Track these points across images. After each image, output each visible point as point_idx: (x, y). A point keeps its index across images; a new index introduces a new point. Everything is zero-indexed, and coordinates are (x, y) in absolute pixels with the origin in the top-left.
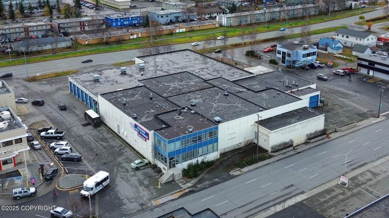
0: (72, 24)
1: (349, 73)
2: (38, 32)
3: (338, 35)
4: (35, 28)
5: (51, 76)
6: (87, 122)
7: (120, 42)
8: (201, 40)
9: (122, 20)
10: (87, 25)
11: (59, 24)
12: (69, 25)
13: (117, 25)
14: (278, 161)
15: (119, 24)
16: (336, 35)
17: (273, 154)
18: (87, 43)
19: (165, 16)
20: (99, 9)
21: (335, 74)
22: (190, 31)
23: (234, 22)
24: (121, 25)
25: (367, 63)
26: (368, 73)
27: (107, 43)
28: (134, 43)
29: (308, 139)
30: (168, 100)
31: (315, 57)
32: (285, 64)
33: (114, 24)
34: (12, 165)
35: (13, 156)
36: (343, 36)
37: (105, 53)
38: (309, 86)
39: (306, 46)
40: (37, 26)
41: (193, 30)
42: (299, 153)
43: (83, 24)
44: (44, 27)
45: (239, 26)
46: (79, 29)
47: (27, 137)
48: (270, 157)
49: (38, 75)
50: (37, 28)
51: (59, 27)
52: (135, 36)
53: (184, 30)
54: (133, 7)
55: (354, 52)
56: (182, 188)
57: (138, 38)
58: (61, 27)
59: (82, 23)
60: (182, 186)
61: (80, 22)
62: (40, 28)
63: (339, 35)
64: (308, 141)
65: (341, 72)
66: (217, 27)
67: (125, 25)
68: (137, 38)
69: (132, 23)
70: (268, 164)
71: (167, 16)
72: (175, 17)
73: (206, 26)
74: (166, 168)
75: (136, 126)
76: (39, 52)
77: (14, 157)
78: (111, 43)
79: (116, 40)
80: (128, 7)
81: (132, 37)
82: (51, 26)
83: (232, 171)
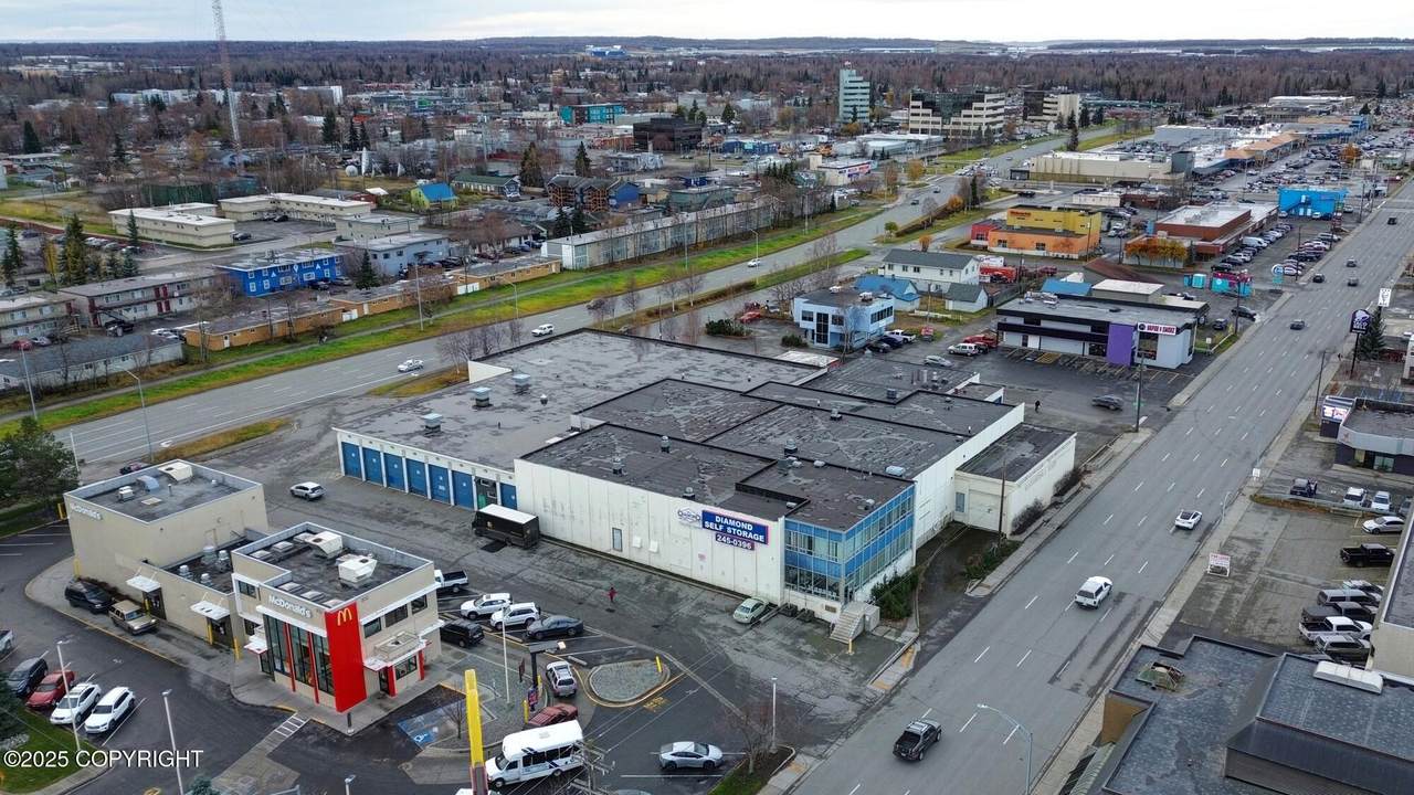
0: (130, 297)
1: (988, 348)
2: (30, 327)
3: (890, 267)
4: (18, 317)
5: (222, 441)
6: (491, 541)
7: (323, 332)
8: (547, 309)
9: (274, 275)
10: (176, 294)
11: (92, 299)
12: (124, 299)
13: (260, 289)
14: (1038, 550)
15: (267, 284)
16: (887, 267)
17: (1017, 538)
18: (227, 344)
19: (393, 255)
20: (141, 252)
21: (955, 353)
22: (492, 288)
23: (594, 256)
24: (272, 290)
25: (1020, 321)
26: (1025, 344)
27: (289, 340)
28: (370, 332)
29: (1055, 495)
30: (712, 447)
31: (890, 320)
32: (826, 342)
33: (253, 287)
34: (416, 675)
35: (418, 650)
36: (905, 269)
37: (310, 365)
38: (970, 380)
39: (867, 294)
40: (23, 309)
41: (498, 284)
42: (1060, 528)
43: (165, 293)
44: (47, 311)
45: (612, 265)
46: (153, 310)
47: (438, 590)
48: (1016, 546)
49: (164, 445)
50: (25, 316)
51: (93, 308)
52: (355, 314)
53: (476, 286)
54: (243, 238)
55: (951, 303)
56: (902, 645)
57: (363, 318)
58: (99, 308)
59: (161, 291)
60: (899, 640)
61: (156, 288)
62: (33, 315)
63: (895, 267)
64: (1058, 499)
65: (970, 348)
66: (554, 274)
67: (282, 288)
68: (359, 318)
69: (302, 279)
70: (1025, 562)
71: (400, 254)
72: (415, 255)
73: (528, 271)
74: (837, 605)
75: (708, 517)
76: (101, 384)
77: (420, 652)
78: (300, 338)
79: (311, 328)
80: (229, 240)
81: (346, 317)
82: (69, 305)
83: (968, 590)
